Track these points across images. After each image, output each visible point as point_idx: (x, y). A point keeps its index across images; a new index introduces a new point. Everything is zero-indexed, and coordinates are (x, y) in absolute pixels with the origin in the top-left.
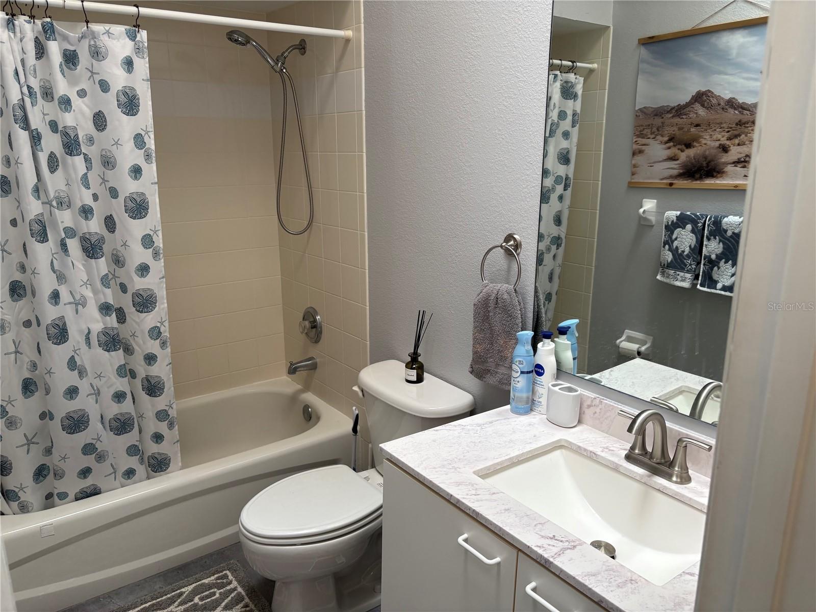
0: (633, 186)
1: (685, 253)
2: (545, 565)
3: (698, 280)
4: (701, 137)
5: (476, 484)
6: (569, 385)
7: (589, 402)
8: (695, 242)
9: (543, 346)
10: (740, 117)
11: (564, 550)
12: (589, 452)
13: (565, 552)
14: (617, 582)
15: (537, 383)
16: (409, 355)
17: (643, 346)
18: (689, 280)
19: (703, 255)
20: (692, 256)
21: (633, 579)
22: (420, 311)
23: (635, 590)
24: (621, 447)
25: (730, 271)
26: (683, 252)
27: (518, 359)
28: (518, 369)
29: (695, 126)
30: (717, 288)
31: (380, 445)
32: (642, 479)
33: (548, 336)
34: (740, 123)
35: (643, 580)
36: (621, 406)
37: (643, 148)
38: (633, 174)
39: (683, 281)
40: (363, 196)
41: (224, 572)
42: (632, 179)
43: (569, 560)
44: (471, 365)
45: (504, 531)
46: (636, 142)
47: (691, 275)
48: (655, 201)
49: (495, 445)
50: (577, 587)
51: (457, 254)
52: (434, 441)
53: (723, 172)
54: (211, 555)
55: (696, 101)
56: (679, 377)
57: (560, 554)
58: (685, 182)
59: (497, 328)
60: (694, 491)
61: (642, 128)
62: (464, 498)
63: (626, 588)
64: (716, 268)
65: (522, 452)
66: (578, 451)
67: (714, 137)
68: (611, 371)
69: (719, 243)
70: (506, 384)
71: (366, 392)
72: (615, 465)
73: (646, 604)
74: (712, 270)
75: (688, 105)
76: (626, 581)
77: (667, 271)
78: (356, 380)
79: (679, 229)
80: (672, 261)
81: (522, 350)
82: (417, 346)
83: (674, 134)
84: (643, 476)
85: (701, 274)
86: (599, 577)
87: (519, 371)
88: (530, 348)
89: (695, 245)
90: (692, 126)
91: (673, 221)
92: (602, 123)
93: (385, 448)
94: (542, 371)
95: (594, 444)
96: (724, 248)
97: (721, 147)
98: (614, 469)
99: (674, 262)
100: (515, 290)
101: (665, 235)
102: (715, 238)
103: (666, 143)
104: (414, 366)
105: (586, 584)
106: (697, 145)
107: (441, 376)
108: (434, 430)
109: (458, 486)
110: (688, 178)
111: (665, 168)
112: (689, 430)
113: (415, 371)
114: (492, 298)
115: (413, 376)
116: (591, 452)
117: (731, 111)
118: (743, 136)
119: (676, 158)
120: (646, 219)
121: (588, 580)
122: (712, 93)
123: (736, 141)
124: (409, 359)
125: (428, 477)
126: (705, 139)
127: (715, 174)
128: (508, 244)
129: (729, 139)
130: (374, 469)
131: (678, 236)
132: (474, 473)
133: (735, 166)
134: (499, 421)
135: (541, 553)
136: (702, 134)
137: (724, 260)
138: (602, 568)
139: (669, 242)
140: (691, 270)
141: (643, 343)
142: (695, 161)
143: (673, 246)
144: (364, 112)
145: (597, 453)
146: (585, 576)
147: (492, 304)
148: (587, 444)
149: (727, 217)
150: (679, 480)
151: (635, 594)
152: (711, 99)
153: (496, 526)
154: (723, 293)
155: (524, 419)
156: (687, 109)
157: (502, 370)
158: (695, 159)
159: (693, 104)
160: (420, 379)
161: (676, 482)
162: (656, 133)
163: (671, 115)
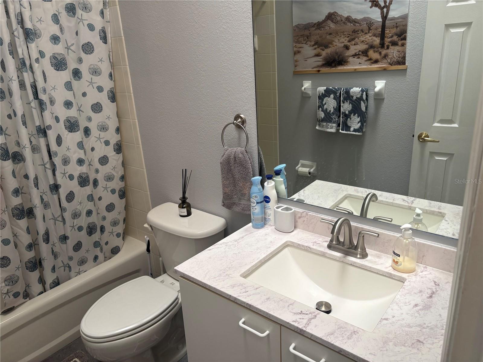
0: (296, 74)
1: (331, 112)
2: (301, 333)
3: (340, 127)
4: (333, 41)
5: (244, 284)
6: (286, 206)
7: (299, 215)
8: (336, 105)
9: (268, 185)
10: (354, 27)
11: (310, 320)
12: (305, 247)
13: (311, 321)
14: (347, 336)
15: (266, 208)
16: (180, 200)
17: (311, 168)
18: (335, 128)
19: (341, 112)
20: (336, 113)
21: (355, 331)
22: (183, 170)
23: (358, 338)
24: (323, 240)
25: (357, 120)
26: (330, 111)
27: (254, 195)
28: (255, 201)
29: (329, 35)
30: (351, 131)
31: (175, 268)
32: (340, 259)
33: (270, 178)
34: (354, 31)
35: (361, 330)
36: (319, 215)
37: (300, 49)
38: (296, 66)
39: (332, 128)
40: (131, 95)
41: (74, 360)
42: (295, 69)
43: (315, 327)
44: (223, 201)
45: (270, 315)
46: (295, 46)
47: (336, 124)
48: (310, 82)
49: (249, 253)
50: (323, 344)
51: (203, 130)
52: (210, 258)
53: (348, 62)
54: (62, 350)
55: (328, 19)
56: (343, 189)
57: (308, 324)
58: (327, 69)
59: (237, 176)
60: (371, 261)
61: (298, 37)
62: (239, 296)
63: (353, 338)
64: (349, 119)
65: (266, 255)
66: (298, 247)
67: (341, 41)
68: (304, 190)
69: (350, 104)
70: (246, 210)
71: (155, 227)
72: (323, 253)
73: (368, 347)
74: (347, 120)
75: (324, 21)
76: (352, 333)
77: (322, 123)
78: (146, 221)
79: (326, 98)
80: (324, 117)
81: (256, 189)
82: (184, 192)
83: (318, 40)
84: (341, 257)
85: (341, 123)
86: (336, 335)
87: (256, 202)
88: (260, 187)
89: (336, 107)
90: (328, 34)
91: (322, 93)
92: (274, 35)
93: (178, 270)
94: (269, 200)
95: (307, 241)
96: (352, 107)
97: (345, 46)
98: (323, 255)
99: (325, 118)
100: (246, 151)
101: (319, 102)
102: (347, 101)
103: (313, 46)
104: (184, 206)
105: (330, 341)
106: (331, 46)
107: (203, 209)
108: (208, 250)
109: (233, 288)
110: (328, 67)
111: (314, 61)
112: (363, 225)
113: (186, 209)
114: (232, 158)
115: (184, 211)
116: (307, 247)
117: (349, 24)
118: (357, 39)
119: (320, 55)
120: (306, 93)
121: (330, 339)
122: (337, 13)
123: (353, 42)
124: (180, 202)
125: (212, 286)
126: (335, 42)
127: (343, 63)
128: (238, 121)
129: (349, 41)
130: (166, 274)
131: (327, 102)
132: (241, 276)
133: (354, 58)
134: (247, 236)
135: (297, 326)
136: (334, 39)
137: (353, 114)
138: (335, 327)
139: (321, 106)
140: (336, 121)
141: (311, 167)
142: (332, 56)
143: (324, 108)
144: (123, 37)
145: (311, 247)
146: (327, 336)
147: (232, 161)
148: (303, 242)
149: (353, 88)
150: (361, 257)
151: (359, 341)
152: (337, 17)
153: (264, 312)
154: (354, 133)
155: (262, 231)
156: (324, 24)
157: (243, 202)
158: (331, 55)
159: (327, 21)
160: (189, 214)
161: (360, 258)
162: (306, 40)
163: (314, 29)
